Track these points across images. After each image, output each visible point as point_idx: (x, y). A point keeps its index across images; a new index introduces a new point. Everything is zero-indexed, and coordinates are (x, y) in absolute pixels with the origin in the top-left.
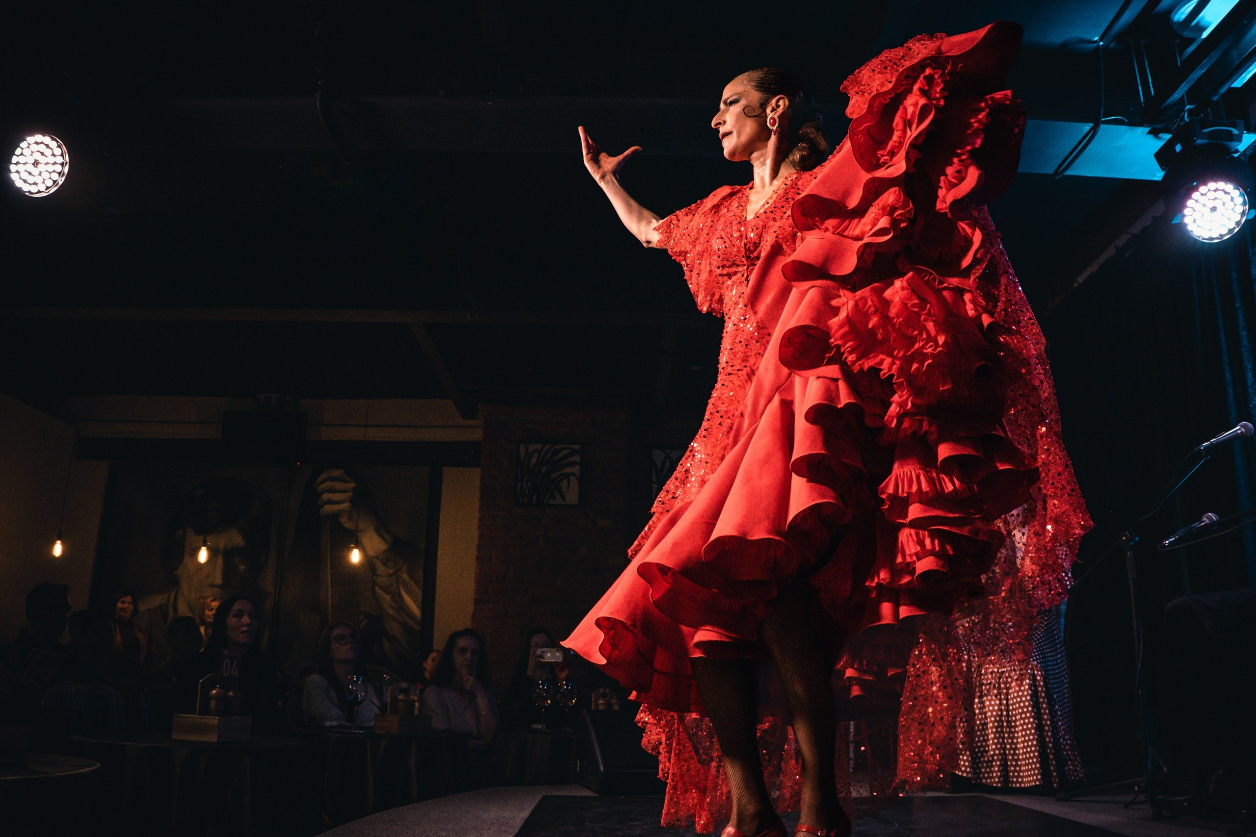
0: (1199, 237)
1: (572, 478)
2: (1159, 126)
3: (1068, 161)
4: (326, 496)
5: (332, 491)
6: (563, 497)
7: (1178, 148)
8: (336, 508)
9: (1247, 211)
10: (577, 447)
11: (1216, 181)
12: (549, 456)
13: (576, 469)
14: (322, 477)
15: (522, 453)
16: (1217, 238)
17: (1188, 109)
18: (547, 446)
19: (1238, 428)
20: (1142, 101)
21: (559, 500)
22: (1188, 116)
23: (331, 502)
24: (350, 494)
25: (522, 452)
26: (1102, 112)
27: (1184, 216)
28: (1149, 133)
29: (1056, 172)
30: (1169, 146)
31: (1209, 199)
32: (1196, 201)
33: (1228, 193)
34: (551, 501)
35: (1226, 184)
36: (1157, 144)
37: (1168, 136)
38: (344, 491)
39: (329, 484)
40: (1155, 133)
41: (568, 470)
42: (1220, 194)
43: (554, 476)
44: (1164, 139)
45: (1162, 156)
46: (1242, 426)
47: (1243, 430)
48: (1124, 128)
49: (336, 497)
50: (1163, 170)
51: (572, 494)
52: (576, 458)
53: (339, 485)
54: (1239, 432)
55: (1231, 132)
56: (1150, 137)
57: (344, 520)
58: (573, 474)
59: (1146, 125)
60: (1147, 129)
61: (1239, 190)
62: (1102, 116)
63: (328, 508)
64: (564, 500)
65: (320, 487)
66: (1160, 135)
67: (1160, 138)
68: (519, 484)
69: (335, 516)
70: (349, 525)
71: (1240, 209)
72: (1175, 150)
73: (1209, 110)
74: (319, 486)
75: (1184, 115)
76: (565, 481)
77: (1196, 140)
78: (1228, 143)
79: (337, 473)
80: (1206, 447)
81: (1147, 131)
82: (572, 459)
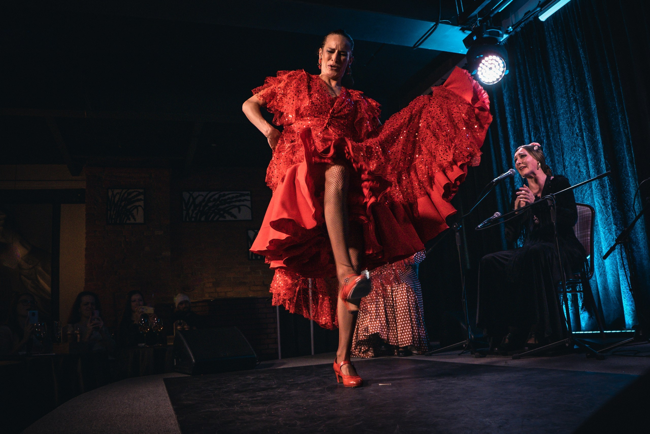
0: (484, 82)
1: (140, 209)
2: (465, 27)
3: (421, 41)
6: (135, 219)
7: (475, 38)
9: (505, 71)
10: (141, 191)
11: (492, 55)
12: (126, 195)
13: (142, 203)
16: (491, 83)
17: (479, 20)
18: (124, 191)
19: (509, 171)
20: (458, 14)
21: (132, 221)
22: (479, 23)
25: (110, 194)
26: (440, 17)
27: (478, 71)
28: (460, 30)
29: (414, 46)
30: (470, 37)
31: (489, 64)
32: (483, 64)
33: (497, 62)
34: (128, 222)
35: (497, 57)
36: (464, 36)
37: (469, 32)
40: (463, 30)
41: (137, 204)
42: (494, 62)
43: (129, 207)
44: (467, 34)
45: (467, 42)
46: (511, 171)
47: (511, 172)
48: (449, 26)
50: (467, 48)
51: (140, 218)
52: (142, 197)
54: (510, 173)
55: (499, 32)
56: (461, 31)
58: (140, 206)
59: (459, 26)
60: (460, 28)
61: (502, 60)
62: (440, 19)
64: (135, 220)
66: (465, 31)
67: (465, 33)
68: (109, 212)
71: (502, 69)
72: (473, 39)
73: (488, 21)
75: (477, 22)
76: (136, 210)
77: (484, 35)
78: (497, 37)
80: (496, 180)
81: (460, 29)
82: (139, 197)
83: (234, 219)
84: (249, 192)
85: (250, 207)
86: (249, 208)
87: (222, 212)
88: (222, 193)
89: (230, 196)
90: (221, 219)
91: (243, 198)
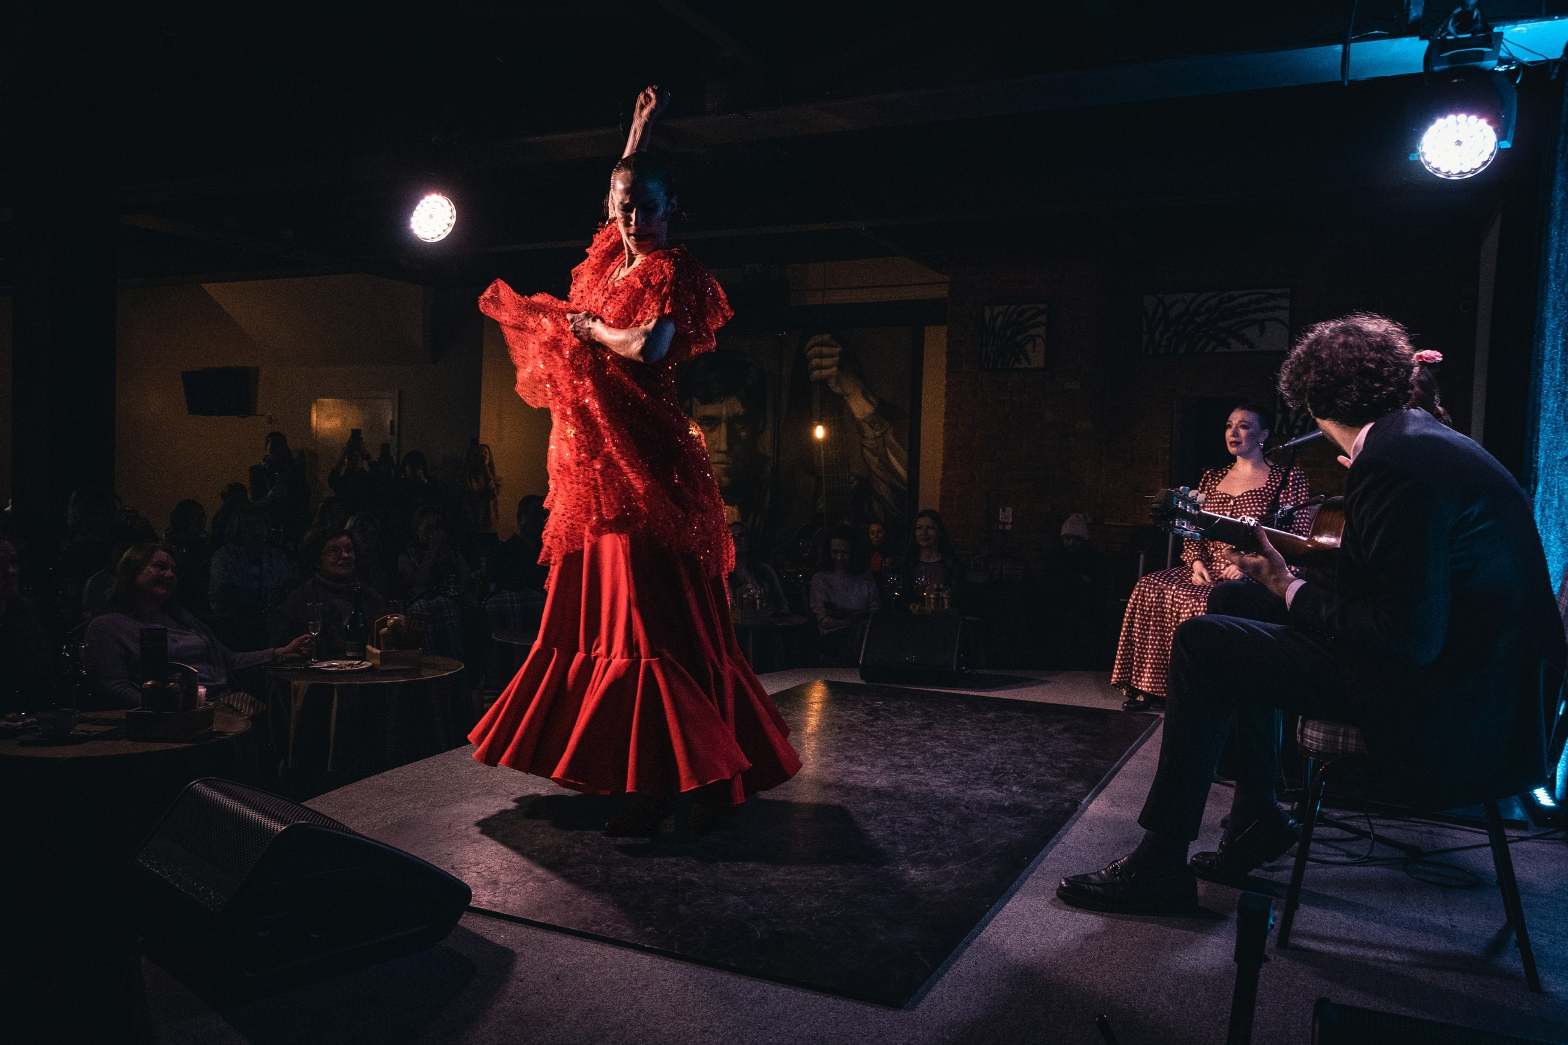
1: (1039, 340)
4: (815, 362)
5: (821, 356)
6: (1028, 360)
8: (825, 373)
9: (1500, 141)
10: (1042, 306)
11: (1455, 114)
12: (1014, 316)
13: (1041, 330)
14: (811, 342)
15: (987, 317)
16: (1470, 172)
18: (1012, 308)
21: (1024, 364)
23: (820, 367)
24: (836, 359)
25: (987, 314)
26: (1350, 31)
31: (1449, 133)
34: (1017, 365)
35: (1469, 115)
38: (832, 356)
39: (817, 349)
41: (1032, 332)
42: (1463, 127)
43: (1019, 338)
48: (1385, 42)
49: (826, 362)
51: (1037, 357)
52: (1042, 318)
53: (826, 350)
57: (832, 384)
58: (1039, 336)
61: (1486, 120)
62: (1351, 34)
63: (816, 373)
64: (1029, 364)
65: (809, 353)
68: (985, 349)
69: (823, 381)
70: (837, 390)
74: (807, 352)
76: (1031, 344)
79: (826, 337)
82: (1039, 319)
83: (1245, 348)
84: (1288, 290)
85: (1287, 322)
86: (1283, 323)
87: (1223, 335)
88: (1226, 294)
89: (1245, 299)
90: (1221, 349)
91: (1271, 303)
